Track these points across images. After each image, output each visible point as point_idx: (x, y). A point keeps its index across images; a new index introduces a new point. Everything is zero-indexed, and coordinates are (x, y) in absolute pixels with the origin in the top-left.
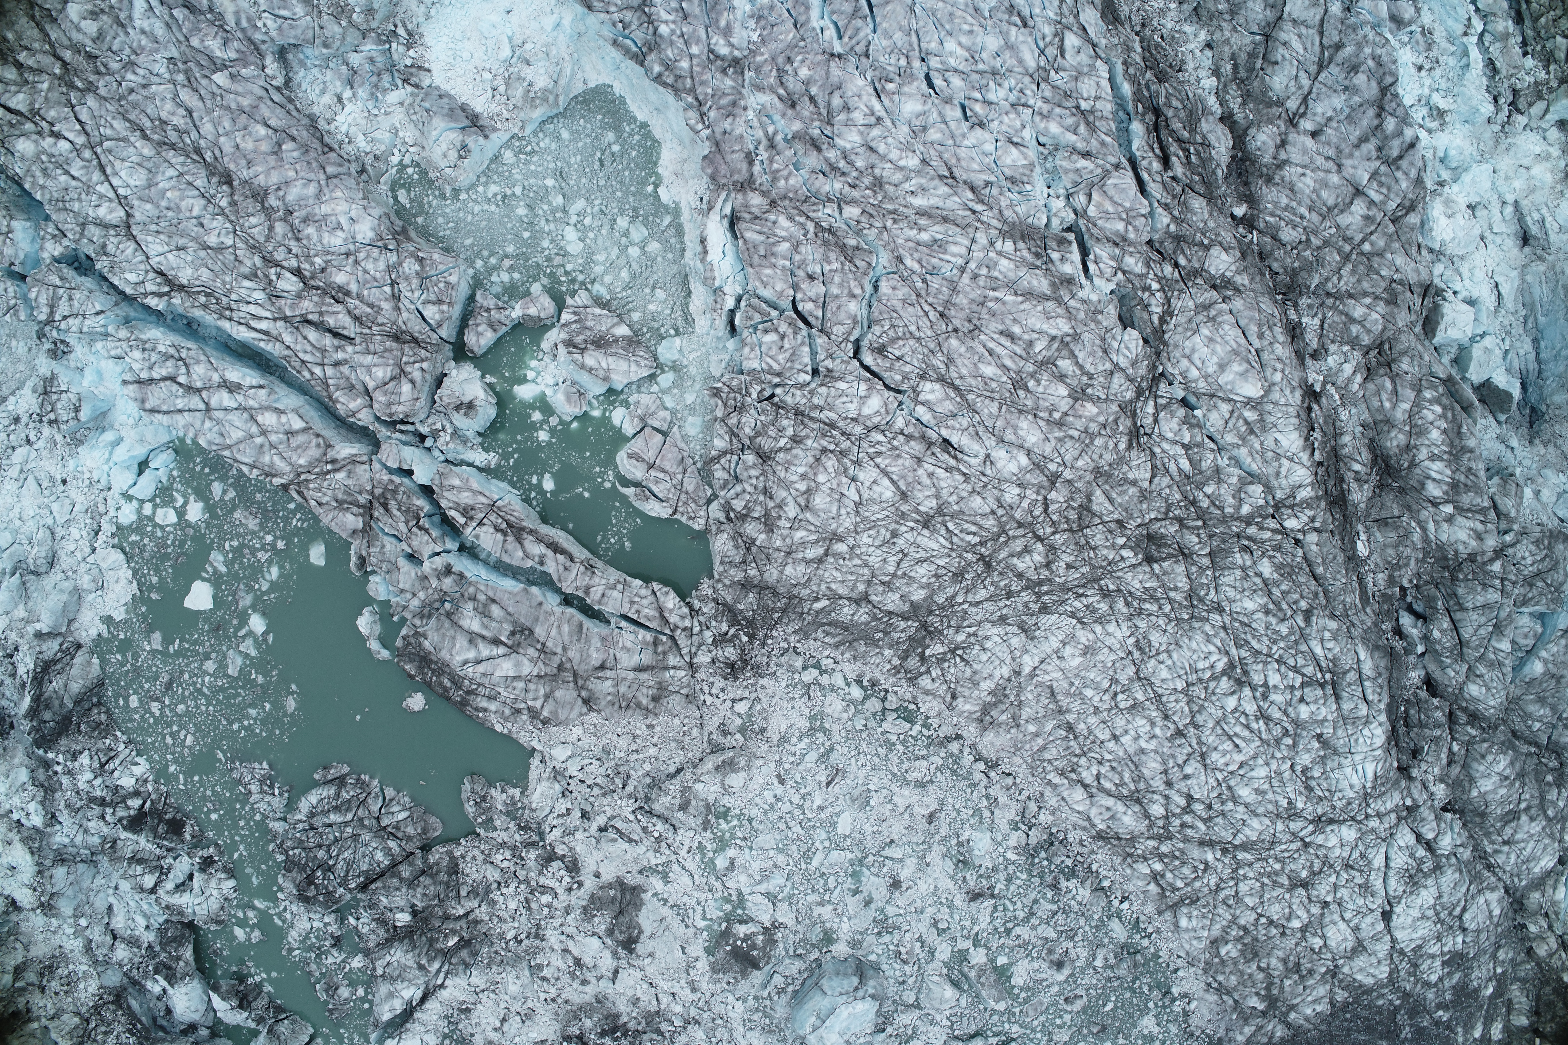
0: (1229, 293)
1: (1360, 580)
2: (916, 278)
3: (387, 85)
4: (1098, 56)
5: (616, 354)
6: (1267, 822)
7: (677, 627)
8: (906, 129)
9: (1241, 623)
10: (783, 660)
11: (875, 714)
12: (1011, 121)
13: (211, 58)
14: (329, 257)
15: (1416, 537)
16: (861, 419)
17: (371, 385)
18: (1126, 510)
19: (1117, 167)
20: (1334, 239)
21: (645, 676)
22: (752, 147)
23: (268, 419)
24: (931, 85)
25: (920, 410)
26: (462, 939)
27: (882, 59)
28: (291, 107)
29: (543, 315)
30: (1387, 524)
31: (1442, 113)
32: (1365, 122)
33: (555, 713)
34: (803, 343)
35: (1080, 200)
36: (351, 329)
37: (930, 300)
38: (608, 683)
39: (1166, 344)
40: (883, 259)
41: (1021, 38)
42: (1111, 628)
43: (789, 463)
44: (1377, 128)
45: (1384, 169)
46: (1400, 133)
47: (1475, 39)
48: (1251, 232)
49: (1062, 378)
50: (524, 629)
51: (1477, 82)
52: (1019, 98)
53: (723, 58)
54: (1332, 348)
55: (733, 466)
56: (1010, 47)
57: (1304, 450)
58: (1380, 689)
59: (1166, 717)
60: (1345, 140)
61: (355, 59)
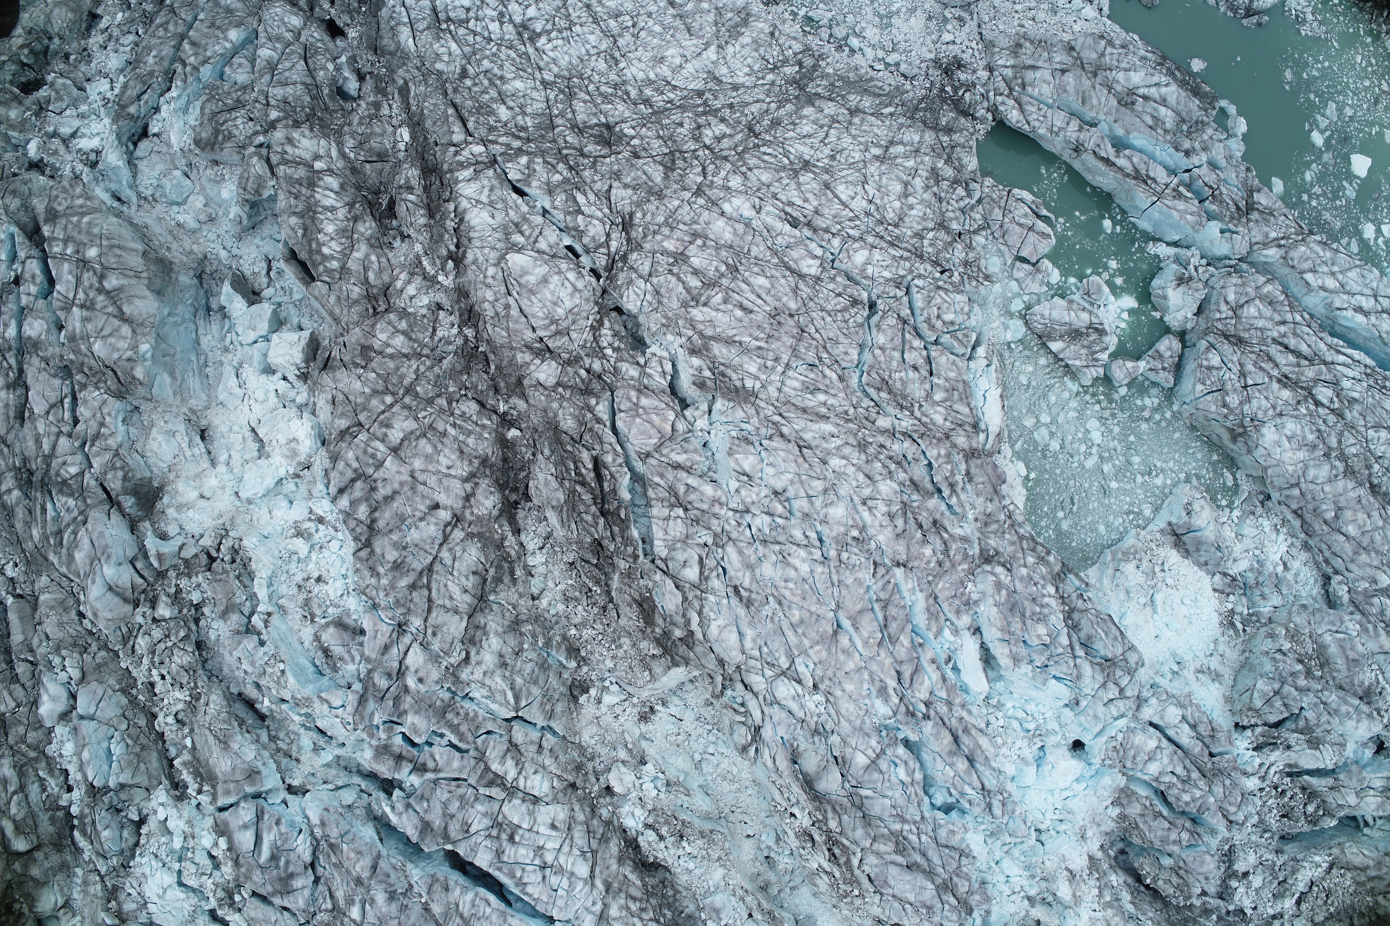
0: (537, 345)
1: (407, 108)
2: (827, 361)
3: (1249, 575)
4: (665, 561)
5: (1062, 325)
7: (1008, 96)
8: (842, 492)
9: (525, 71)
10: (916, 71)
11: (838, 24)
12: (749, 496)
14: (1295, 413)
15: (350, 143)
16: (869, 247)
17: (1257, 302)
18: (632, 165)
19: (647, 455)
20: (421, 406)
21: (1029, 62)
22: (969, 487)
23: (1331, 283)
24: (819, 535)
25: (819, 252)
27: (863, 560)
28: (1327, 554)
29: (1120, 362)
30: (379, 155)
31: (299, 534)
32: (387, 514)
33: (1096, 42)
34: (922, 310)
35: (681, 426)
36: (1274, 351)
37: (814, 343)
38: (1057, 60)
39: (596, 303)
40: (856, 379)
41: (739, 575)
42: (641, 75)
43: (923, 219)
44: (376, 509)
45: (370, 471)
46: (353, 503)
47: (261, 608)
48: (505, 413)
49: (696, 272)
50: (1126, 105)
51: (260, 565)
52: (741, 517)
53: (999, 563)
54: (424, 311)
55: (968, 221)
56: (750, 567)
57: (465, 211)
58: (391, 17)
59: (588, 6)
60: (408, 500)
61: (1276, 600)
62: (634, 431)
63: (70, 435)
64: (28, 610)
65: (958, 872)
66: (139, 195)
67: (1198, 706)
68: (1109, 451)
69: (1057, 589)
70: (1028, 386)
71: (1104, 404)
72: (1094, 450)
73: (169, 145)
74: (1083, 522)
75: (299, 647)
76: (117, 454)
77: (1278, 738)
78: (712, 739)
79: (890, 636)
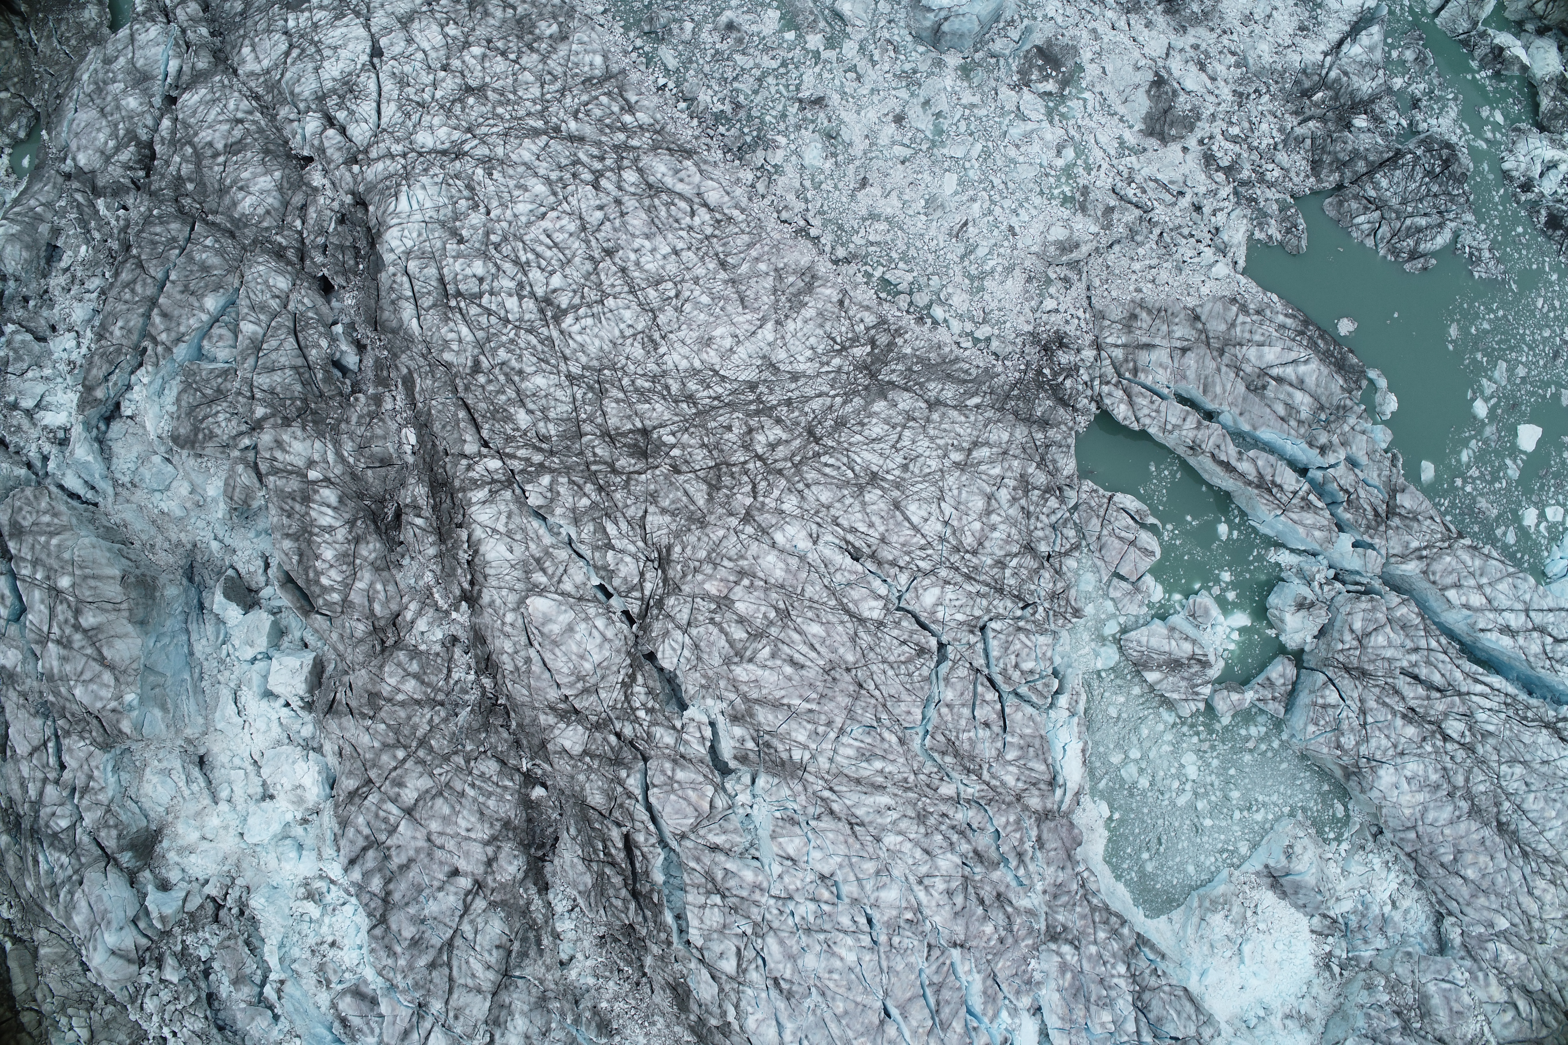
0: (562, 706)
1: (413, 403)
2: (887, 722)
3: (1352, 917)
4: (700, 950)
5: (1161, 654)
6: (514, 157)
7: (1116, 385)
8: (895, 872)
9: (548, 363)
10: (1010, 348)
11: (920, 290)
12: (792, 881)
14: (1419, 752)
15: (348, 447)
16: (941, 583)
17: (1388, 629)
18: (671, 484)
19: (682, 837)
20: (437, 762)
21: (1145, 340)
22: (1039, 856)
24: (869, 918)
25: (883, 590)
26: (1309, 97)
27: (916, 943)
28: (1442, 896)
29: (1225, 693)
30: (382, 460)
31: (310, 896)
32: (403, 886)
33: (1226, 309)
34: (998, 659)
35: (721, 802)
36: (1403, 683)
37: (873, 701)
38: (1178, 334)
39: (629, 653)
40: (918, 742)
41: (780, 967)
43: (1007, 542)
44: (390, 880)
45: (383, 837)
46: (366, 875)
47: (273, 976)
48: (528, 772)
49: (741, 621)
50: (1256, 392)
51: (270, 929)
52: (784, 905)
53: (1066, 941)
54: (437, 648)
55: (1059, 541)
56: (792, 958)
57: (479, 541)
58: (391, 288)
59: (623, 270)
60: (425, 868)
61: (1379, 943)
62: (668, 809)
63: (57, 782)
64: (29, 957)
66: (115, 483)
68: (1205, 786)
69: (1129, 967)
70: (1118, 718)
71: (1203, 736)
72: (1188, 787)
73: (144, 427)
74: (1170, 863)
75: (315, 1013)
76: (108, 810)
79: (941, 1023)
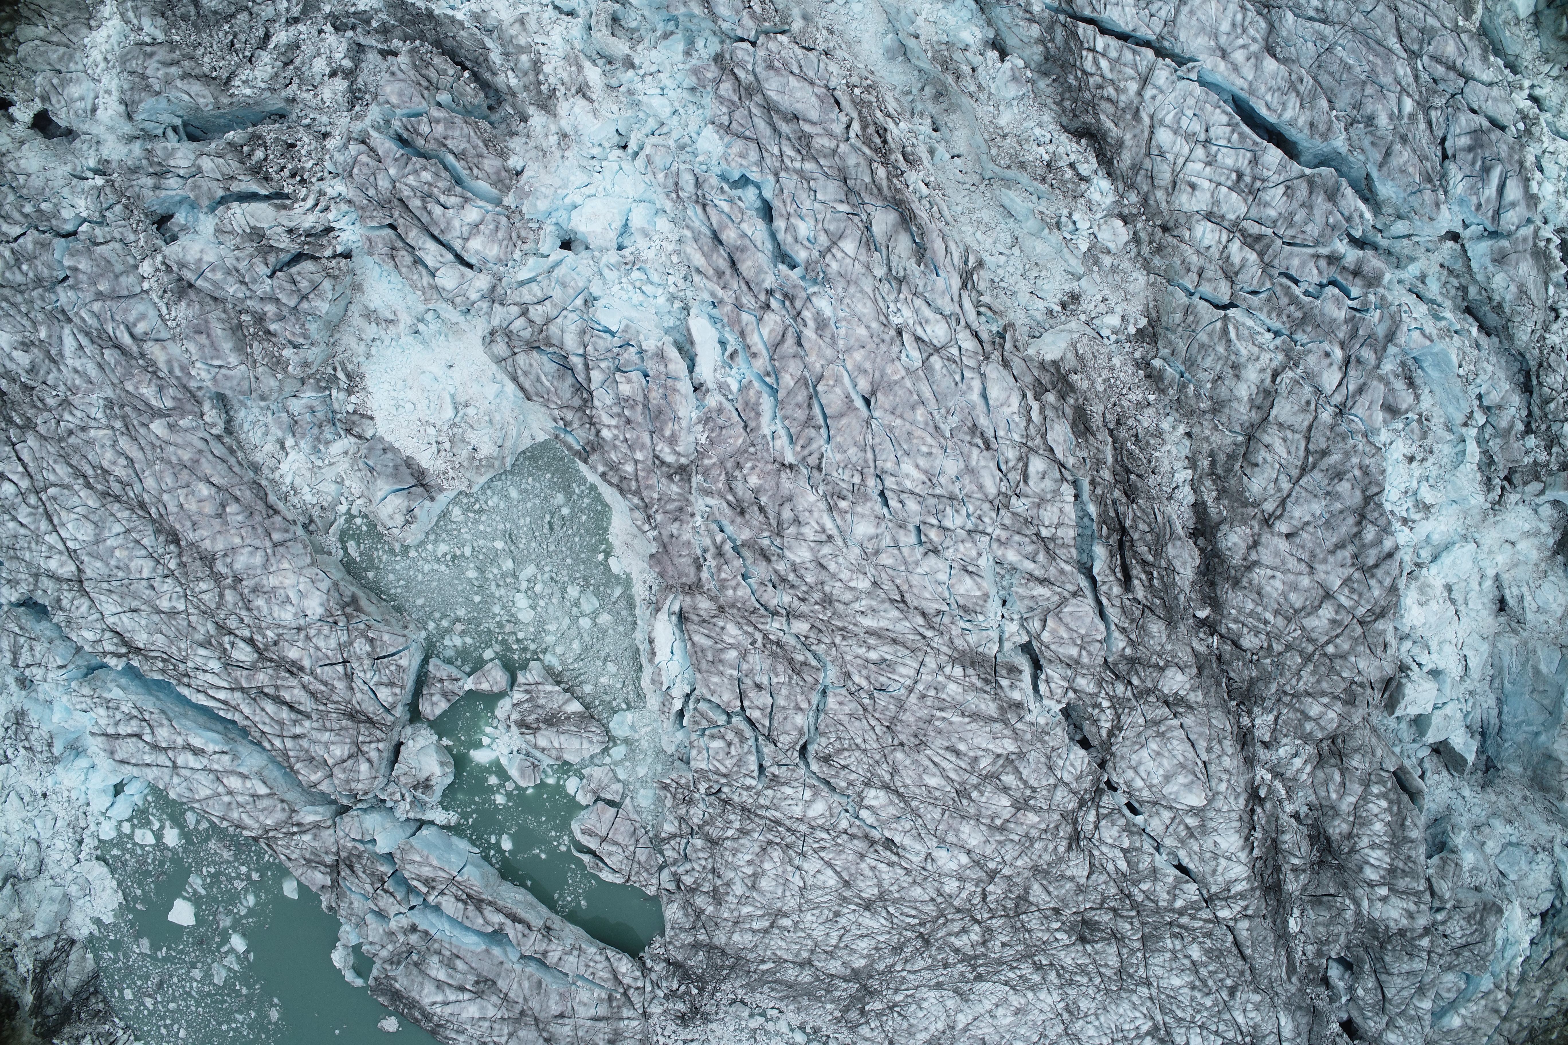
0: (1181, 710)
1: (1289, 954)
2: (863, 694)
3: (330, 437)
4: (1063, 479)
5: (568, 731)
7: (630, 987)
8: (857, 550)
9: (1168, 996)
10: (732, 1010)
12: (967, 550)
13: (148, 404)
14: (281, 631)
15: (1349, 915)
16: (806, 820)
17: (330, 762)
18: (1062, 901)
19: (1075, 594)
20: (1297, 643)
21: (601, 1024)
22: (699, 552)
23: (234, 783)
24: (886, 504)
25: (864, 813)
27: (835, 474)
28: (232, 461)
29: (495, 689)
30: (1321, 903)
31: (1427, 508)
32: (1344, 530)
34: (748, 752)
35: (1035, 625)
36: (308, 705)
37: (877, 715)
38: (567, 1029)
39: (1113, 755)
40: (831, 675)
41: (982, 463)
42: (1043, 995)
43: (737, 850)
44: (1355, 535)
45: (1357, 575)
46: (1379, 542)
47: (1474, 432)
48: (1212, 635)
49: (1006, 790)
50: (486, 980)
51: (1471, 476)
52: (977, 526)
53: (669, 465)
54: (1284, 741)
55: (682, 848)
56: (970, 470)
57: (1243, 849)
60: (1320, 545)
61: (295, 406)
62: (1087, 619)
65: (733, 108)
66: (1551, 853)
67: (414, 286)
69: (598, 432)
73: (1523, 906)
75: (1435, 387)
77: (304, 243)
78: (1000, 271)
79: (806, 385)
